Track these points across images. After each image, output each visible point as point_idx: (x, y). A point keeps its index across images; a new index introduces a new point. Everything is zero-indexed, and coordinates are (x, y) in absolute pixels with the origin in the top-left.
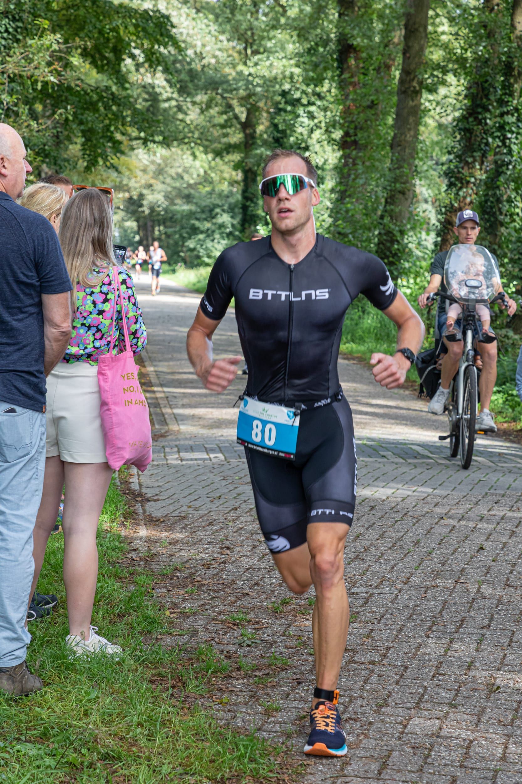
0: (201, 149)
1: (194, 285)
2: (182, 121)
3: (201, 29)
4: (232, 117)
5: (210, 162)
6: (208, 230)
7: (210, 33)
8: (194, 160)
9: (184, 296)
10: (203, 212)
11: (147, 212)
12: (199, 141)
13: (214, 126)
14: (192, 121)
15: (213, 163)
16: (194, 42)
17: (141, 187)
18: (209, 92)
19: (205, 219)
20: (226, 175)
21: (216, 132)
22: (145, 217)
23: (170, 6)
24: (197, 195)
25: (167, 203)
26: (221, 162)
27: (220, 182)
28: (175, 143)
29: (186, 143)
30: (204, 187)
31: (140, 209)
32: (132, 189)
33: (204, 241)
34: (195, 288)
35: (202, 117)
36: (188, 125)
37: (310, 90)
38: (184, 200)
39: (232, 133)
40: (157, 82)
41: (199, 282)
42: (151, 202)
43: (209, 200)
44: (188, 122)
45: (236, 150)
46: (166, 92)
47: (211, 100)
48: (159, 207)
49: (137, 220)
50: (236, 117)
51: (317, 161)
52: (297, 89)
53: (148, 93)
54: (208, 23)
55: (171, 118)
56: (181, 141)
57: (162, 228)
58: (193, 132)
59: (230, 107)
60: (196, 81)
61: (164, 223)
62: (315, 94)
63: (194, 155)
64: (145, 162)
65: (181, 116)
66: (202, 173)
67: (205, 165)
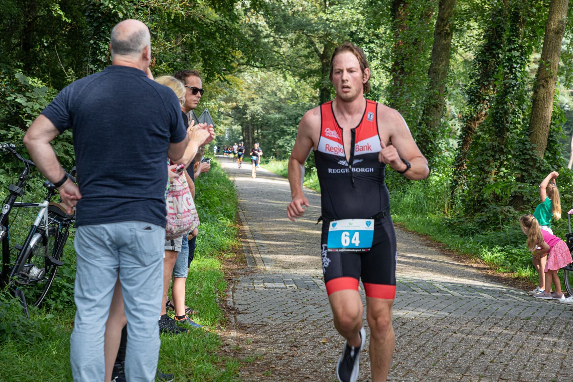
0: (290, 73)
1: (282, 172)
2: (276, 52)
4: (313, 50)
5: (296, 83)
6: (293, 132)
8: (285, 81)
9: (273, 179)
10: (290, 119)
11: (249, 118)
12: (289, 68)
13: (300, 56)
14: (284, 53)
15: (299, 83)
17: (245, 100)
18: (297, 32)
19: (291, 125)
20: (308, 92)
21: (301, 61)
22: (247, 122)
24: (286, 107)
25: (264, 113)
26: (305, 83)
27: (303, 98)
28: (271, 69)
29: (279, 68)
30: (292, 101)
31: (244, 116)
32: (239, 101)
33: (290, 141)
34: (282, 174)
35: (292, 50)
36: (281, 55)
37: (370, 32)
38: (277, 111)
39: (313, 62)
40: (259, 23)
41: (284, 170)
42: (252, 112)
43: (295, 111)
44: (282, 53)
45: (315, 74)
46: (266, 30)
47: (299, 37)
48: (258, 115)
49: (242, 125)
50: (317, 51)
51: (375, 83)
52: (362, 31)
53: (252, 31)
55: (269, 50)
56: (276, 67)
57: (259, 131)
58: (284, 61)
59: (312, 43)
60: (288, 23)
61: (261, 127)
62: (374, 35)
63: (285, 77)
64: (249, 82)
65: (276, 49)
66: (290, 91)
67: (292, 85)
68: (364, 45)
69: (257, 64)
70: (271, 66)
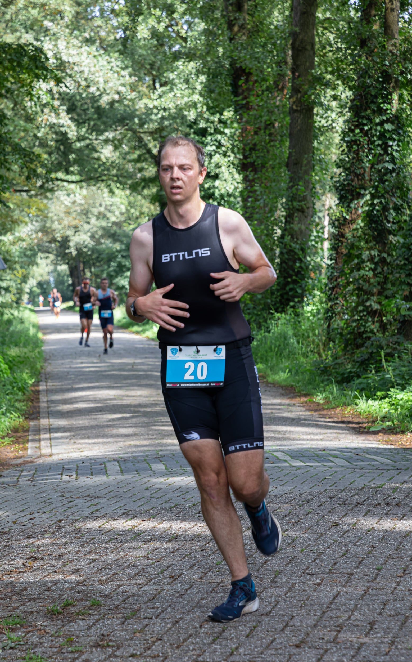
0: (118, 185)
2: (97, 159)
3: (103, 66)
4: (144, 151)
5: (128, 198)
7: (111, 70)
8: (113, 197)
11: (74, 253)
12: (115, 179)
13: (130, 161)
14: (107, 159)
15: (132, 199)
16: (97, 79)
17: (63, 228)
18: (119, 128)
20: (145, 210)
21: (130, 167)
22: (74, 259)
23: (70, 45)
24: (122, 233)
25: (93, 243)
26: (139, 197)
27: (140, 218)
28: (93, 182)
29: (103, 181)
30: (130, 224)
31: (67, 251)
32: (57, 231)
35: (117, 154)
36: (104, 163)
37: (216, 119)
38: (111, 239)
39: (146, 167)
40: (61, 121)
42: (78, 244)
44: (104, 160)
45: (151, 184)
46: (71, 131)
47: (123, 135)
48: (85, 247)
49: (68, 263)
50: (149, 151)
51: (228, 188)
53: (56, 133)
54: (109, 60)
55: (85, 158)
56: (97, 180)
57: (93, 270)
58: (108, 170)
59: (142, 141)
60: (105, 119)
61: (94, 264)
62: (220, 121)
63: (111, 191)
64: (66, 203)
65: (96, 155)
66: (124, 210)
67: (124, 201)
68: (209, 138)
69: (74, 178)
70: (91, 178)
